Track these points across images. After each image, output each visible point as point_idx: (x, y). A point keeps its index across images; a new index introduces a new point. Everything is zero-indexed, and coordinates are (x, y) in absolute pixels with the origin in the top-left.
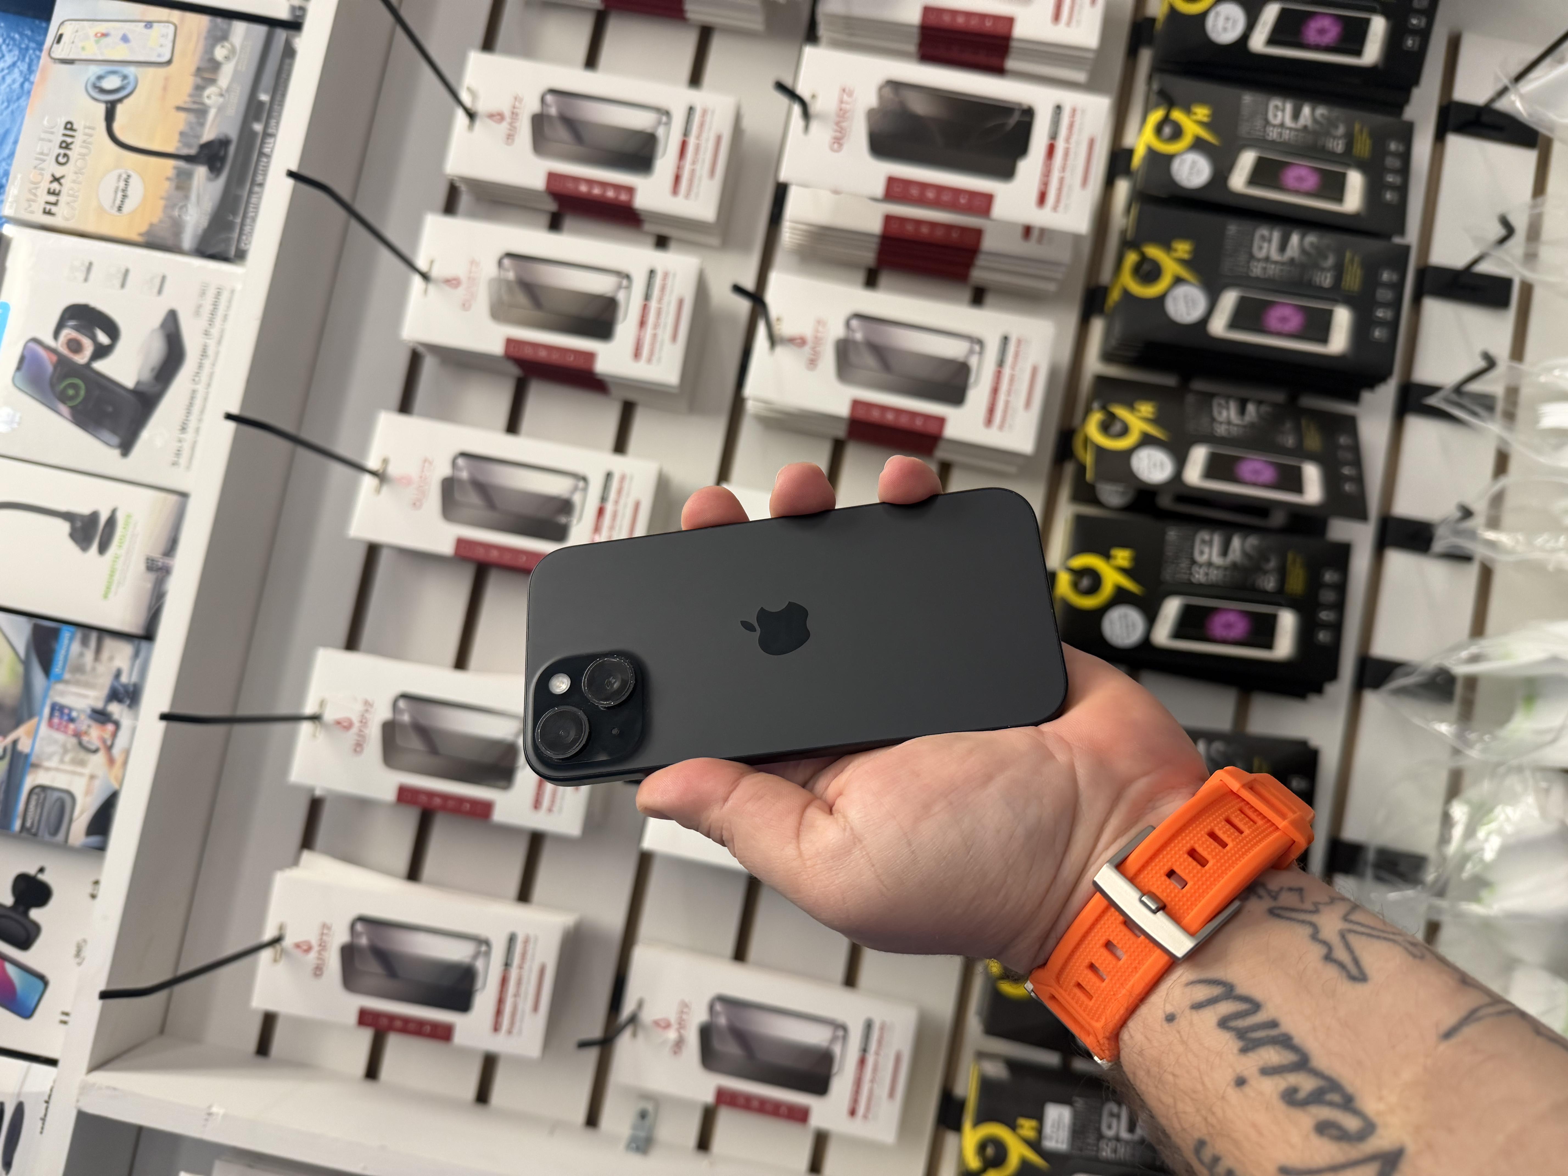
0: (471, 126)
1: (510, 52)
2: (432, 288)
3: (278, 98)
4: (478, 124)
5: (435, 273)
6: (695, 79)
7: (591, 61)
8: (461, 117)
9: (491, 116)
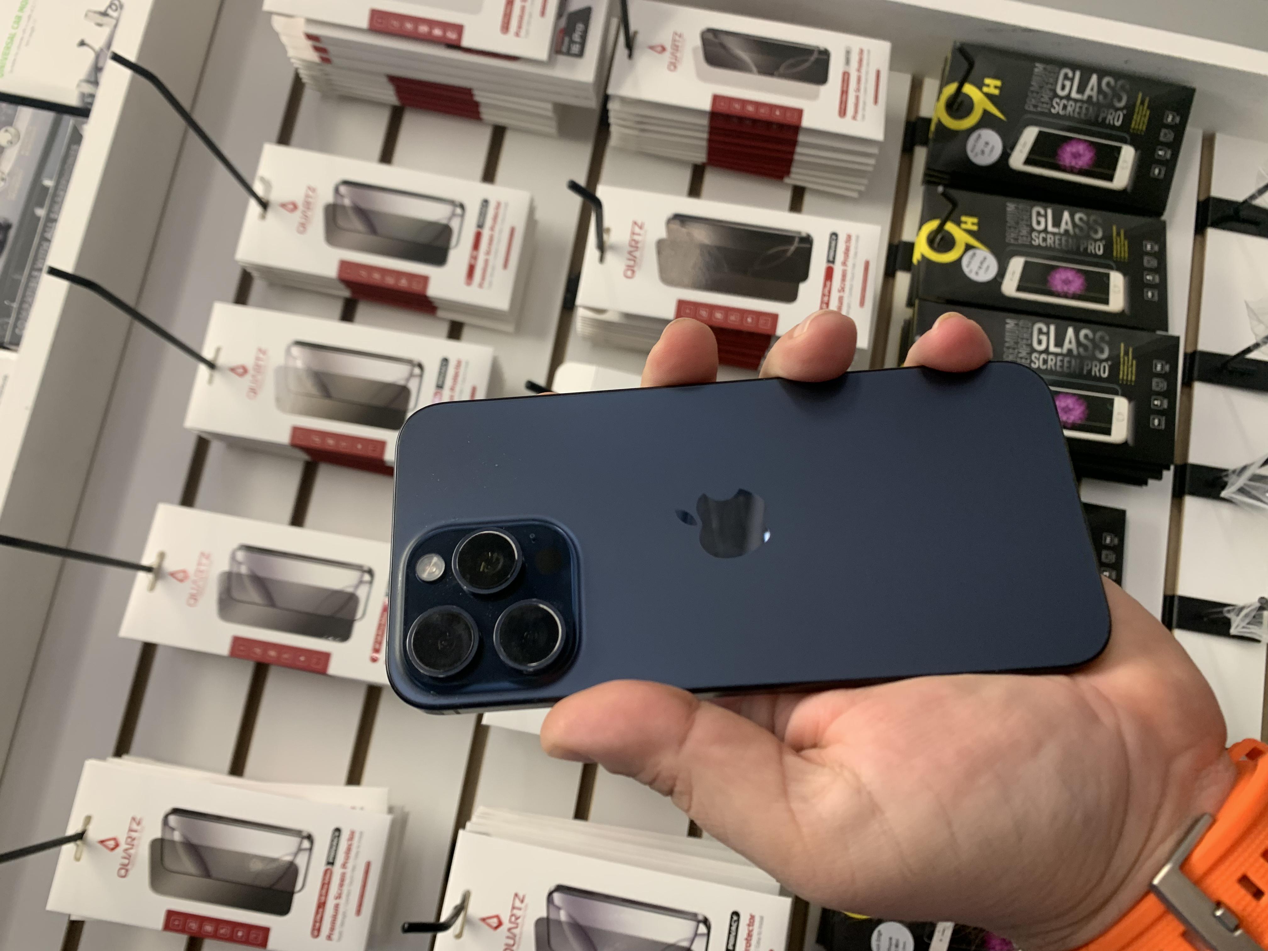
0: (263, 217)
1: (306, 146)
2: (217, 376)
3: (63, 182)
4: (270, 214)
5: (221, 361)
6: (489, 176)
7: (386, 157)
8: (254, 207)
9: (283, 205)
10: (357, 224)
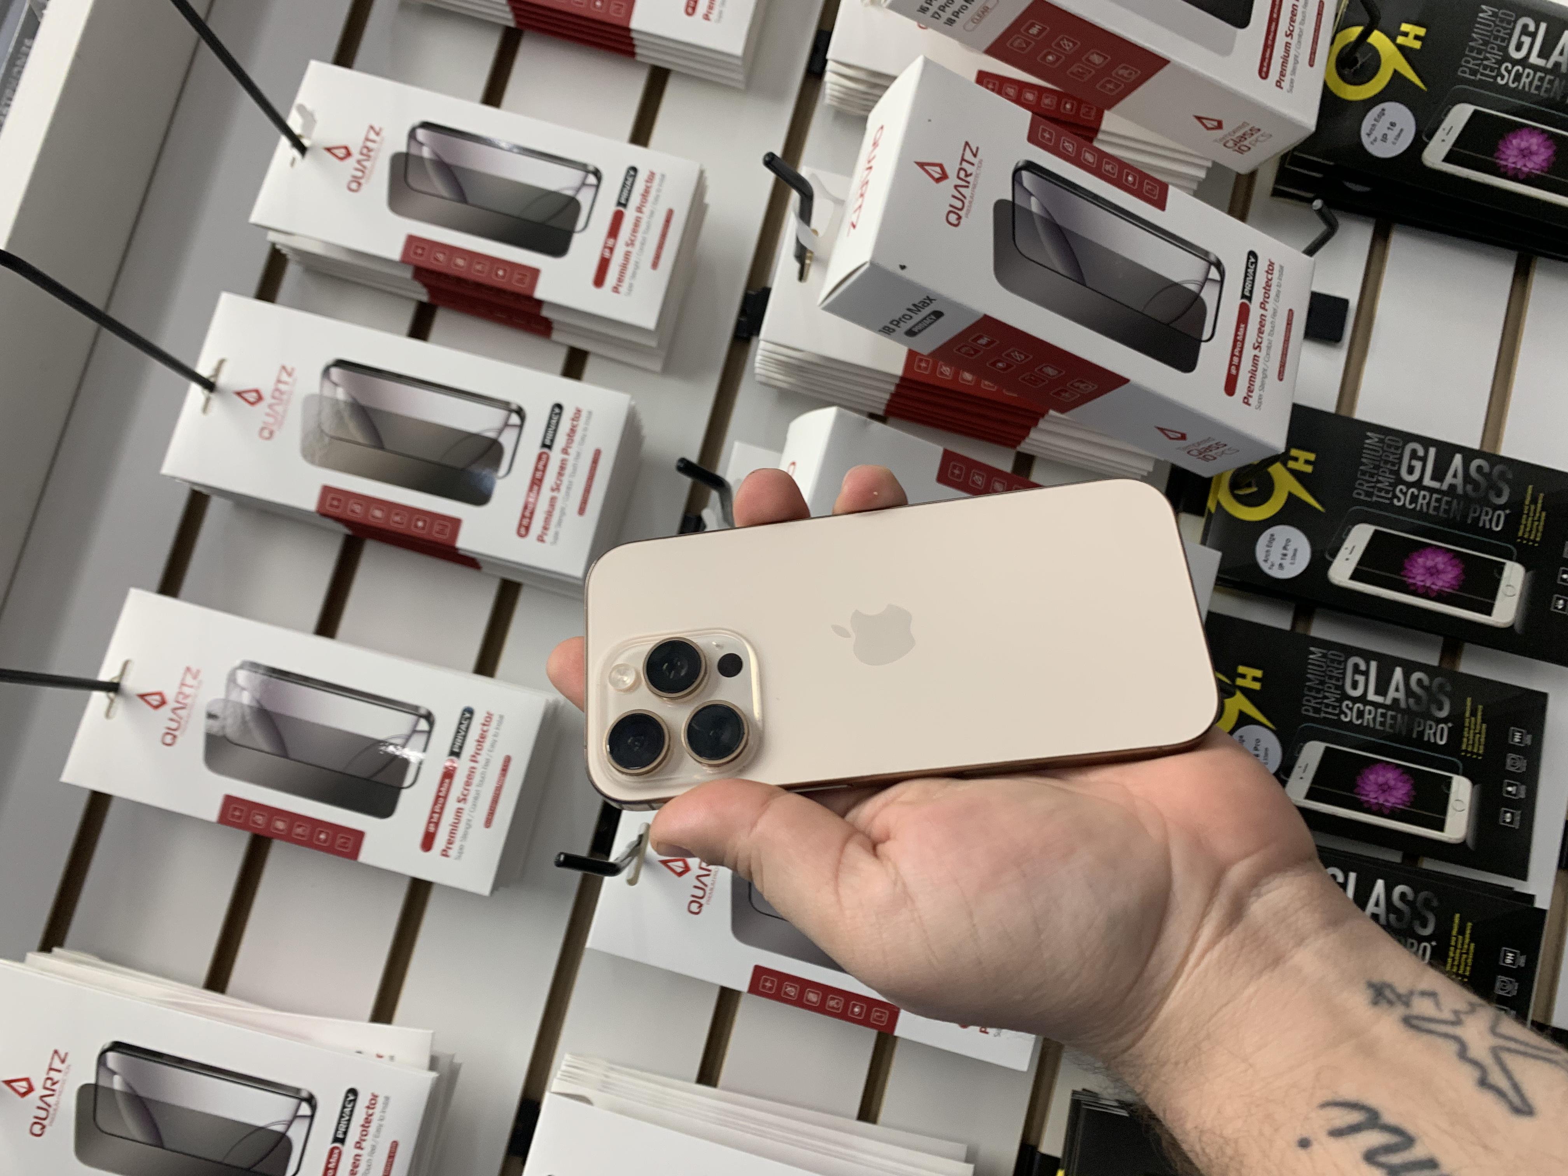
0: (298, 164)
2: (217, 402)
4: (309, 160)
5: (223, 380)
6: (641, 135)
8: (285, 148)
10: (439, 186)
